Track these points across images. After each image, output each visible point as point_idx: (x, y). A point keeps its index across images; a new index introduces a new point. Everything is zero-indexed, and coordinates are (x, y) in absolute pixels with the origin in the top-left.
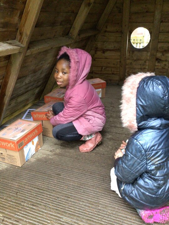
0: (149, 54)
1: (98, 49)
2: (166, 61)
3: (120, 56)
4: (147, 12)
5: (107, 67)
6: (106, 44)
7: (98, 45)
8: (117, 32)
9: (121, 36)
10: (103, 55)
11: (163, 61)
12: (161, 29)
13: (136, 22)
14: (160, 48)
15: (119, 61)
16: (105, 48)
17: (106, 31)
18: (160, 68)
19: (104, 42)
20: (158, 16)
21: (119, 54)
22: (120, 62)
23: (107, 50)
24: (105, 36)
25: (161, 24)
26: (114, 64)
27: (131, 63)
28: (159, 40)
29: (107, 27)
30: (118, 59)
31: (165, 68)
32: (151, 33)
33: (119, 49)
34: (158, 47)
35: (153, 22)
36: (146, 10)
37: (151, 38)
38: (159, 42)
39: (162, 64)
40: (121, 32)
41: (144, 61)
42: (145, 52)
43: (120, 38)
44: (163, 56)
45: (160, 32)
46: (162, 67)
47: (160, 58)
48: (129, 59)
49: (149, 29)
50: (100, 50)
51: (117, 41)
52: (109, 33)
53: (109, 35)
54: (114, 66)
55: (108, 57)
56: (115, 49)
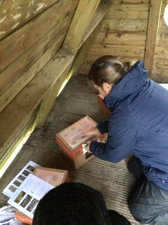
1: (110, 31)
3: (146, 40)
6: (122, 22)
7: (110, 25)
10: (119, 39)
15: (143, 48)
16: (121, 30)
17: (122, 2)
19: (120, 19)
21: (144, 37)
22: (145, 49)
23: (125, 32)
24: (120, 10)
26: (135, 53)
27: (162, 52)
30: (141, 45)
33: (144, 31)
40: (150, 4)
43: (147, 12)
48: (159, 46)
50: (113, 33)
51: (142, 18)
52: (128, 6)
53: (127, 9)
54: (134, 55)
55: (125, 43)
56: (138, 30)
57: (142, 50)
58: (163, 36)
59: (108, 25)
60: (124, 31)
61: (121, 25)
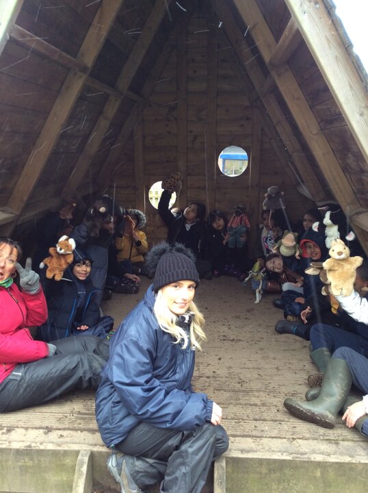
4: (167, 161)
8: (129, 187)
9: (135, 194)
12: (189, 184)
13: (155, 175)
20: (182, 166)
25: (188, 177)
28: (189, 199)
36: (166, 159)
37: (177, 195)
38: (188, 201)
40: (135, 188)
45: (188, 188)
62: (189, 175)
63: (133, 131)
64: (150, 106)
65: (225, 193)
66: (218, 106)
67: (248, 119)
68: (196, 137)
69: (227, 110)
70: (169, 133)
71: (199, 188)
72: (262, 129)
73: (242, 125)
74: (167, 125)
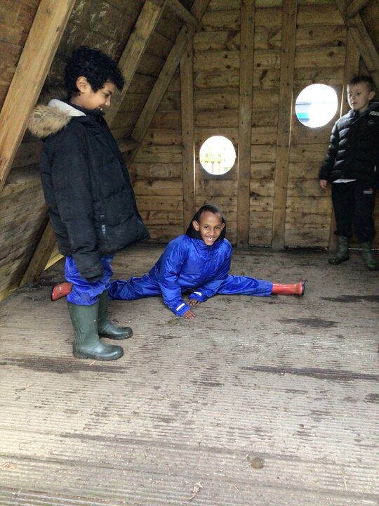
0: (236, 185)
1: (138, 178)
2: (269, 196)
3: (183, 189)
4: (225, 108)
5: (158, 212)
6: (153, 167)
7: (138, 170)
8: (173, 144)
9: (182, 153)
10: (149, 188)
11: (264, 197)
12: (254, 139)
13: (208, 127)
14: (255, 172)
15: (181, 198)
16: (152, 176)
17: (151, 144)
18: (258, 209)
19: (149, 163)
20: (245, 115)
21: (180, 185)
22: (184, 201)
23: (157, 179)
24: (149, 152)
25: (253, 129)
26: (172, 205)
28: (252, 160)
29: (152, 136)
30: (179, 196)
31: (267, 211)
32: (236, 146)
33: (179, 177)
34: (252, 172)
35: (238, 127)
36: (223, 105)
37: (237, 155)
38: (251, 163)
39: (262, 204)
40: (182, 145)
41: (229, 198)
42: (229, 182)
43: (180, 156)
44: (261, 188)
45: (252, 145)
46: (263, 209)
47: (256, 192)
48: (199, 195)
49: (233, 139)
50: (142, 180)
51: (174, 161)
52: (158, 147)
53: (157, 151)
54: (171, 209)
55: (159, 193)
56: (172, 176)
57: (179, 201)
58: (203, 182)
59: (136, 171)
60: (155, 178)
61: (151, 170)
62: (254, 126)
63: (179, 66)
64: (203, 30)
65: (304, 151)
66: (297, 27)
67: (340, 44)
68: (265, 72)
69: (311, 33)
70: (228, 67)
71: (267, 144)
72: (361, 59)
73: (331, 54)
74: (226, 57)
